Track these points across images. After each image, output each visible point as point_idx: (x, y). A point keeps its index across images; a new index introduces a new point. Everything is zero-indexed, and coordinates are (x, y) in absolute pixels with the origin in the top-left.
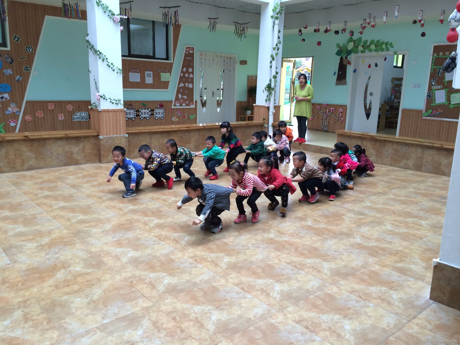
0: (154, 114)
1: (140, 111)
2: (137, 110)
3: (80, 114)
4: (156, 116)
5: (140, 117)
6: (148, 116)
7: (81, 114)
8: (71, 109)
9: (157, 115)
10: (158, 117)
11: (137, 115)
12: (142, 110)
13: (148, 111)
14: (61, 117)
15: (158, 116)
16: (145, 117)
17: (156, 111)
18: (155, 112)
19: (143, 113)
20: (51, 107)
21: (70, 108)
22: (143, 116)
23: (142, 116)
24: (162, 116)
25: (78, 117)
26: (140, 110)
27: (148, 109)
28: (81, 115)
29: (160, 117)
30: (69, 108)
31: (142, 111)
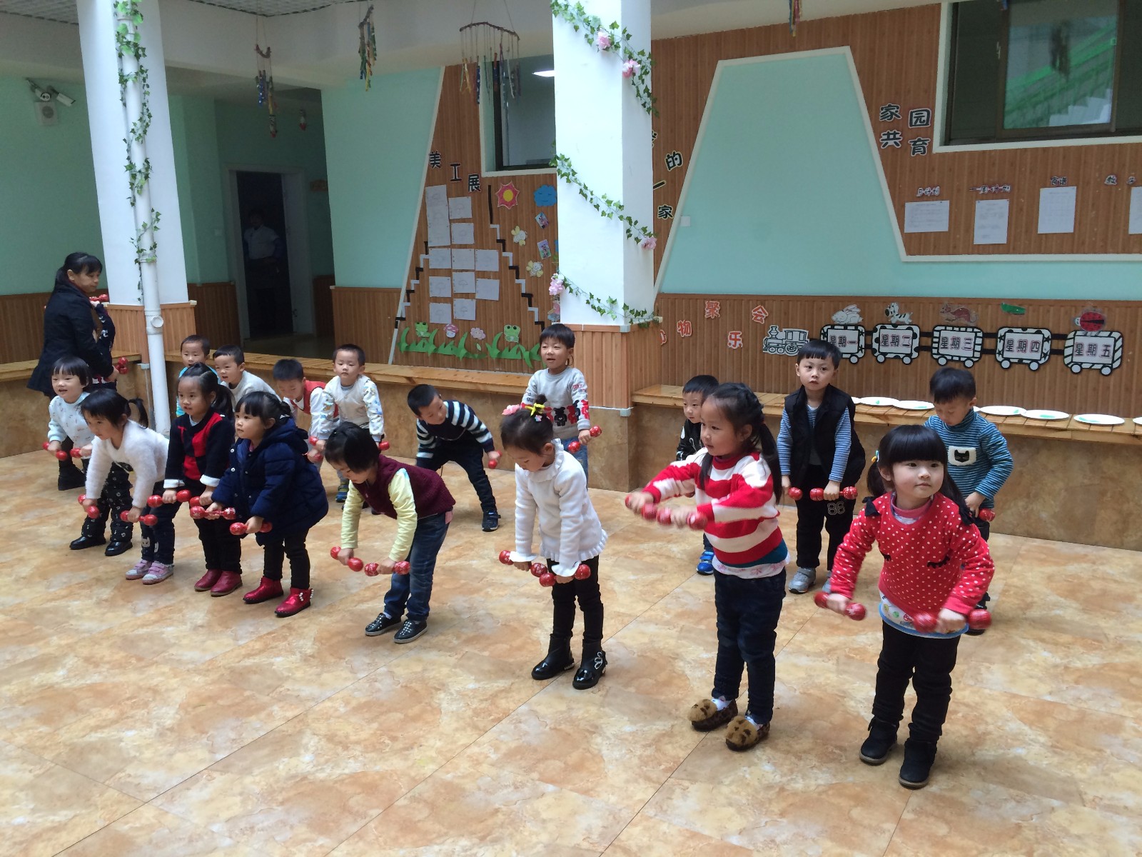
0: (1068, 351)
1: (1003, 338)
2: (988, 330)
3: (787, 336)
4: (1076, 359)
5: (1000, 358)
6: (1037, 356)
7: (790, 334)
8: (761, 320)
9: (1079, 354)
10: (1087, 366)
11: (984, 351)
12: (1011, 331)
13: (1039, 338)
14: (736, 340)
15: (1086, 359)
16: (1021, 361)
17: (1078, 340)
18: (1069, 343)
19: (1016, 344)
20: (711, 311)
21: (759, 314)
22: (1015, 355)
23: (1007, 354)
24: (1108, 361)
25: (780, 342)
26: (1001, 332)
27: (1039, 332)
28: (790, 337)
29: (1099, 367)
30: (757, 315)
31: (1009, 336)
